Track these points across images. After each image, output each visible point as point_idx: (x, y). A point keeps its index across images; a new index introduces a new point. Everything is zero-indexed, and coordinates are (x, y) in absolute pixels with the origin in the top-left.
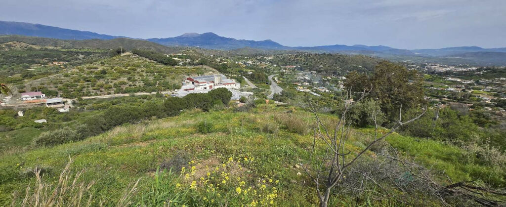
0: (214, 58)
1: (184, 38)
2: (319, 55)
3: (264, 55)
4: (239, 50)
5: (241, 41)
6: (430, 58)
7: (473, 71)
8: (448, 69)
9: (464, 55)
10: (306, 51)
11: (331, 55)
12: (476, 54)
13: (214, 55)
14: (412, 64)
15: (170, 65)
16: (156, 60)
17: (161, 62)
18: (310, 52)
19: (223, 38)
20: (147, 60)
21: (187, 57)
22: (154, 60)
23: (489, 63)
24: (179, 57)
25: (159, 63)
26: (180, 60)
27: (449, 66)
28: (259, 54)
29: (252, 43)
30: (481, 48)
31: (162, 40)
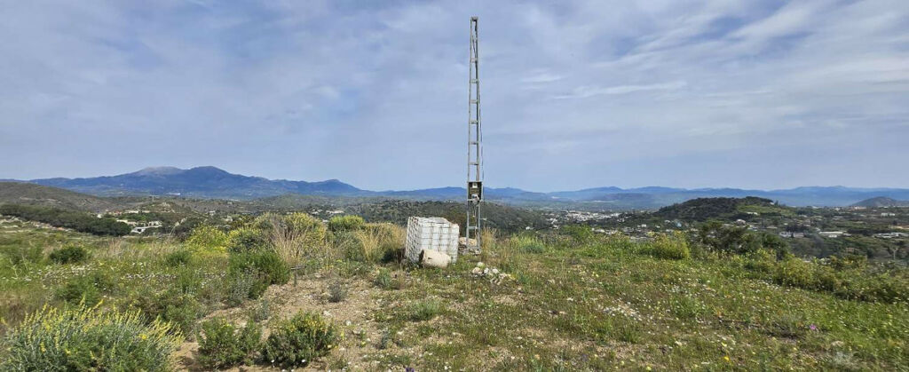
0: (216, 216)
1: (144, 176)
2: (422, 204)
3: (327, 208)
4: (274, 198)
5: (278, 183)
6: (570, 203)
7: (616, 218)
8: (591, 217)
9: (604, 198)
10: (400, 198)
11: (440, 203)
12: (616, 197)
13: (218, 211)
14: (550, 212)
15: (111, 234)
16: (73, 227)
17: (88, 230)
18: (407, 198)
19: (239, 178)
20: (47, 227)
21: (151, 217)
22: (68, 227)
23: (630, 206)
24: (131, 217)
25: (81, 231)
26: (134, 223)
27: (592, 212)
28: (316, 205)
29: (302, 186)
30: (620, 190)
31: (79, 181)
